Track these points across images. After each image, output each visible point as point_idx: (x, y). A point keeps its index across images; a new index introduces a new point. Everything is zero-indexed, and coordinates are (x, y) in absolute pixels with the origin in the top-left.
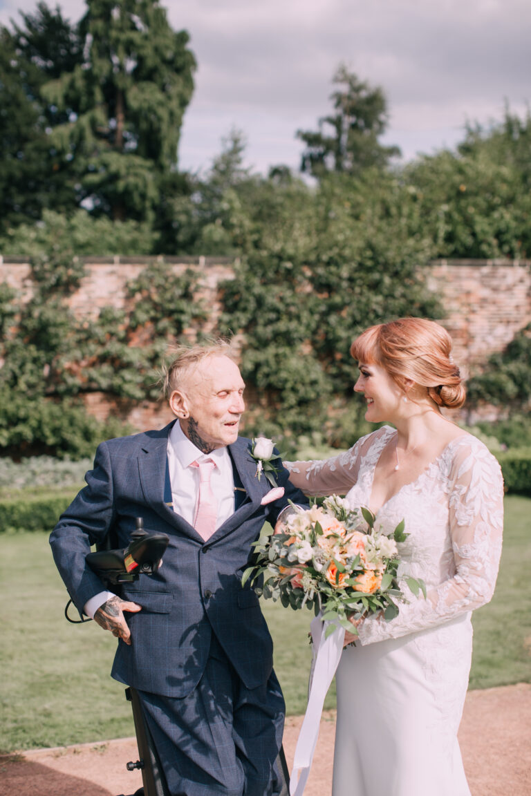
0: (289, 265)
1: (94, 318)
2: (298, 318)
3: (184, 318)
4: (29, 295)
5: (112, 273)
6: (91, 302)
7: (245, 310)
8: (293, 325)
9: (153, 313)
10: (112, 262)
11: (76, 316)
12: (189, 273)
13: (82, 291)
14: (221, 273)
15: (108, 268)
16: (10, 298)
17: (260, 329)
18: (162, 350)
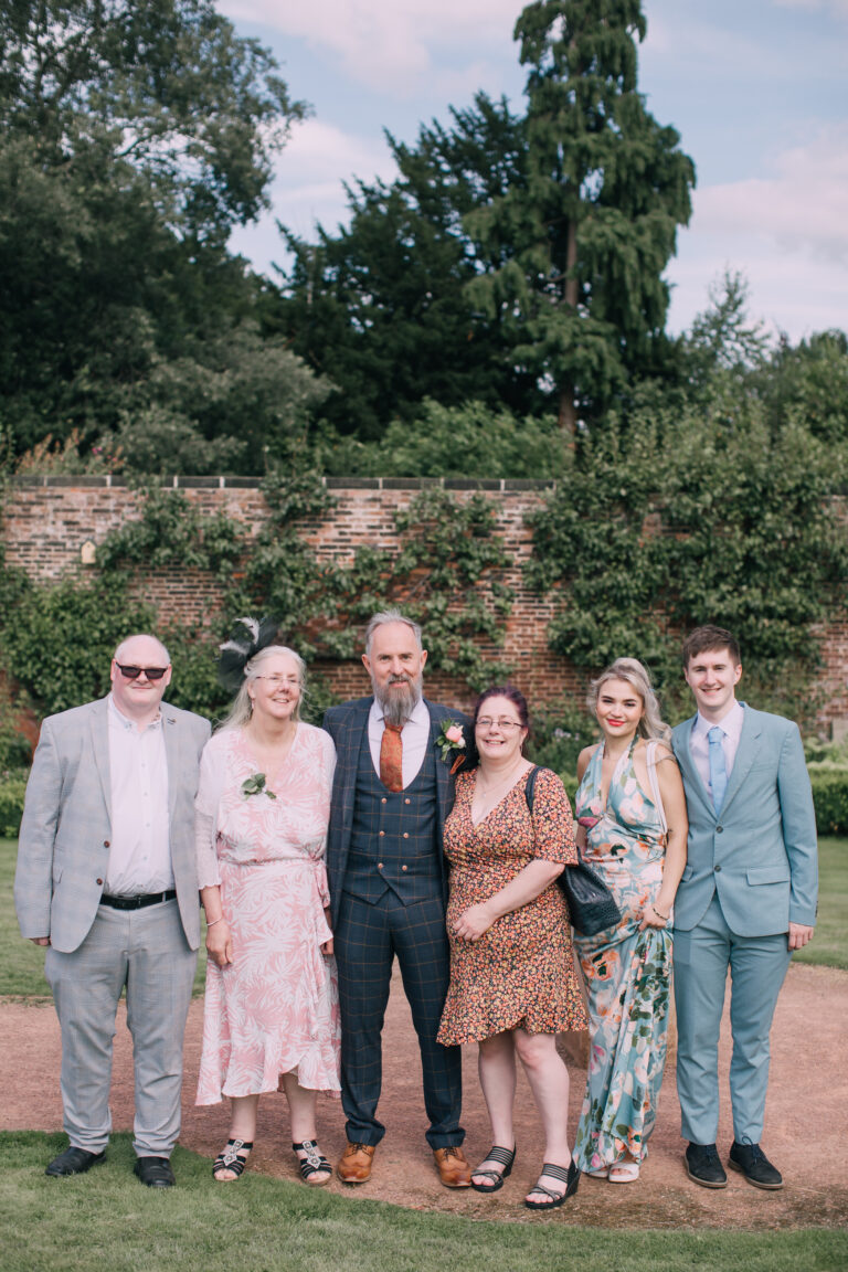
0: (623, 492)
1: (346, 563)
2: (629, 565)
3: (470, 565)
4: (256, 529)
5: (375, 500)
6: (343, 539)
7: (559, 555)
8: (623, 577)
9: (425, 558)
10: (375, 486)
11: (318, 560)
12: (477, 501)
13: (332, 524)
14: (528, 502)
15: (370, 494)
16: (227, 534)
17: (579, 582)
18: (436, 609)
